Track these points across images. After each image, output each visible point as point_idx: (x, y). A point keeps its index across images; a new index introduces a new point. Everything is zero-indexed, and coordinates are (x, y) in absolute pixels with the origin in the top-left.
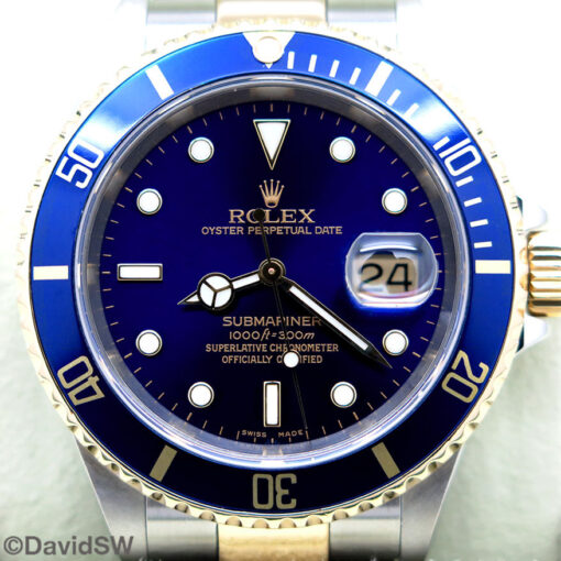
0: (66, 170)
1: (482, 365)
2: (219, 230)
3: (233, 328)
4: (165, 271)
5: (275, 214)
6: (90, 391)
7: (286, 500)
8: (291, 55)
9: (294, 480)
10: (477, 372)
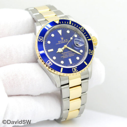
0: (39, 40)
1: (92, 50)
2: (58, 44)
3: (63, 54)
4: (53, 50)
5: (63, 40)
6: (51, 64)
7: (76, 70)
8: (60, 22)
9: (77, 68)
10: (92, 51)
